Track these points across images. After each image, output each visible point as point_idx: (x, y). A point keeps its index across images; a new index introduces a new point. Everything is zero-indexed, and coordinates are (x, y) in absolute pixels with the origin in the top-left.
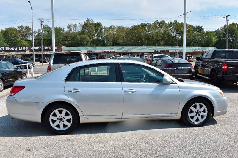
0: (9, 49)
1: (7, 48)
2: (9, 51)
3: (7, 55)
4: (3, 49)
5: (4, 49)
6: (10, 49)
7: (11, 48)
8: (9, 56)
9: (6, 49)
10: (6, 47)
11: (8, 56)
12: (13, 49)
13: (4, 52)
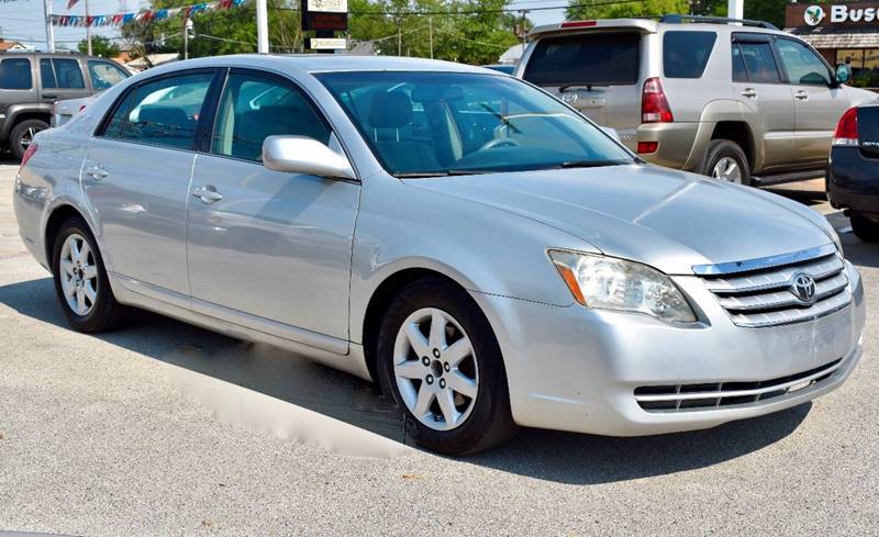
0: (849, 18)
1: (839, 13)
2: (847, 27)
3: (836, 49)
4: (816, 20)
5: (822, 15)
6: (856, 16)
7: (860, 12)
8: (847, 54)
9: (834, 19)
10: (834, 8)
11: (840, 54)
12: (870, 18)
13: (822, 32)
